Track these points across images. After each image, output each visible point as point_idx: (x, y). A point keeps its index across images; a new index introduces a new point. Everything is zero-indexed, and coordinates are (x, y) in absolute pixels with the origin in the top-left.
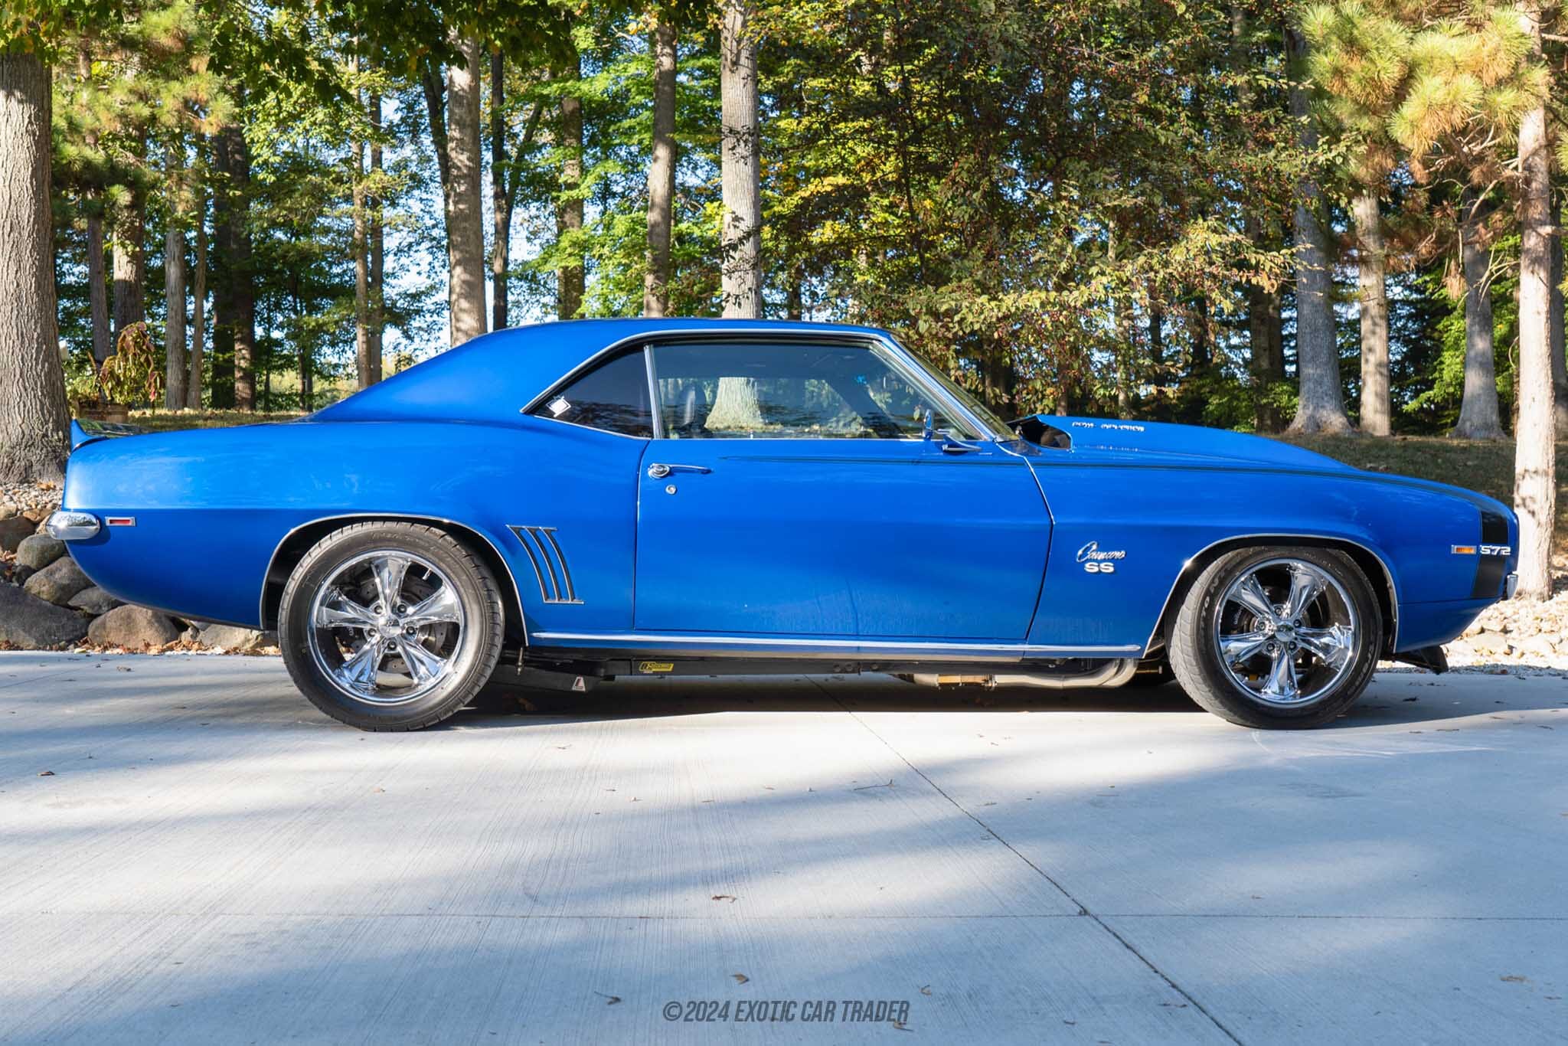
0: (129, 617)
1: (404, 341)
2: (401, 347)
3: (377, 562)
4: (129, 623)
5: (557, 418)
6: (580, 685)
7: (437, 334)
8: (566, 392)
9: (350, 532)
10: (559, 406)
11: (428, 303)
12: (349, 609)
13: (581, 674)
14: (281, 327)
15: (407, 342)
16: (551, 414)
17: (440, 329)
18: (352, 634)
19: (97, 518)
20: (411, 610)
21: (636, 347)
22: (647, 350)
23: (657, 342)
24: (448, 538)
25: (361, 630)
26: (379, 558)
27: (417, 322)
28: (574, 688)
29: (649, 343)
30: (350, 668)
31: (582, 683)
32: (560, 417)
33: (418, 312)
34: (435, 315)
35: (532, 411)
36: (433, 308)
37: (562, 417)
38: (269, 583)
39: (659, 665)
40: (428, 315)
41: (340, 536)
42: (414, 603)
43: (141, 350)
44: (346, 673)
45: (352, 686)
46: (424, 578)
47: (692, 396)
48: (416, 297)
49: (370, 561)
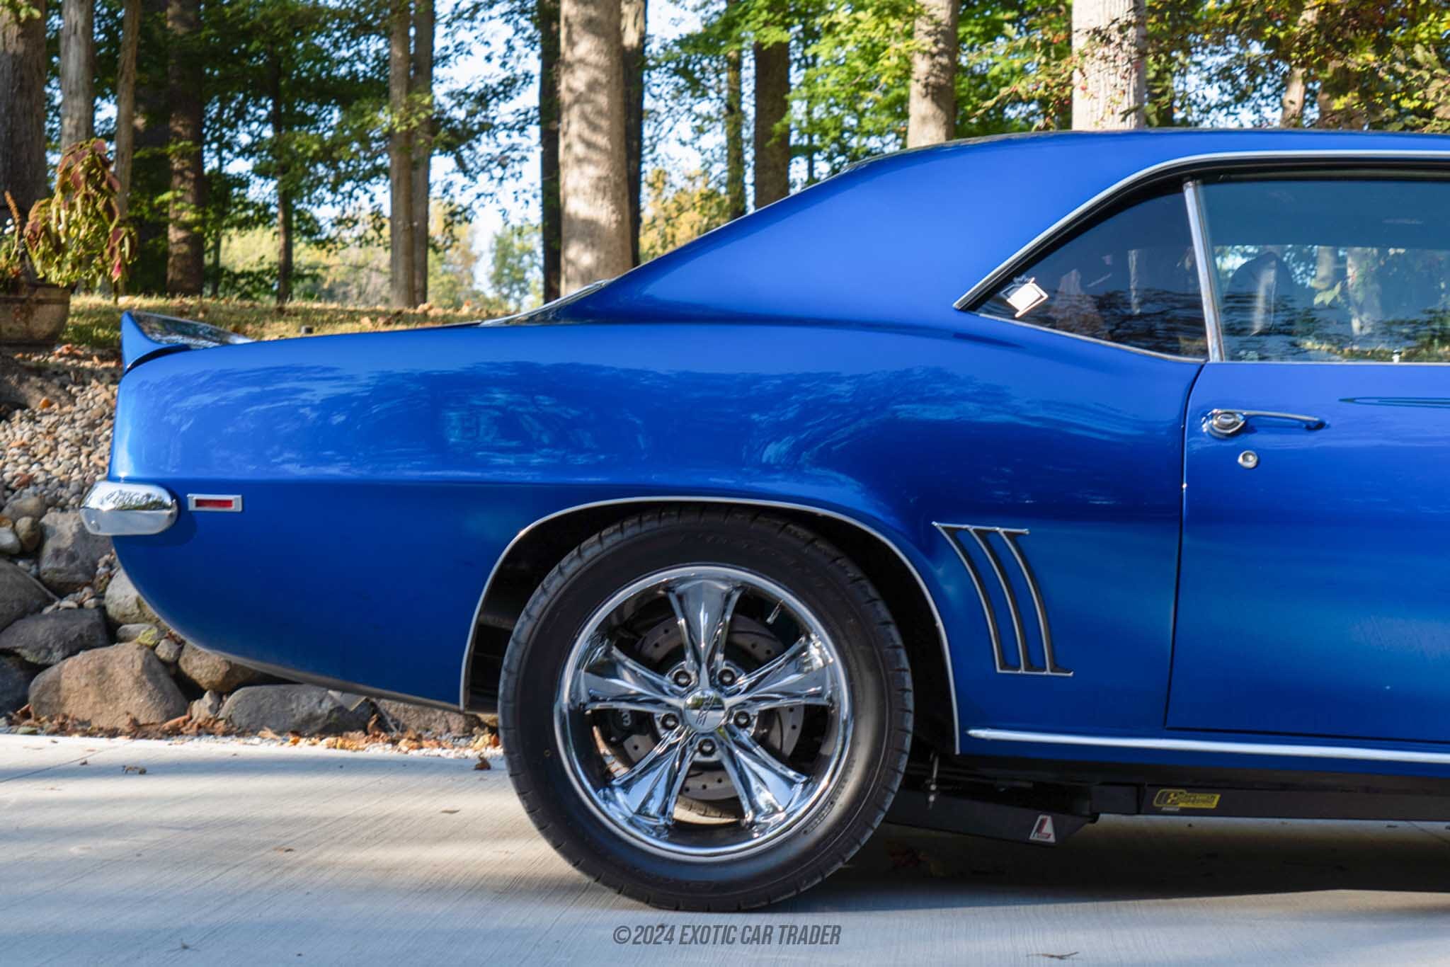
0: (102, 670)
1: (460, 179)
2: (455, 190)
3: (682, 588)
4: (101, 683)
5: (1020, 319)
6: (1046, 830)
7: (517, 167)
8: (1035, 268)
9: (637, 530)
10: (1025, 296)
11: (503, 111)
12: (626, 674)
13: (1047, 811)
14: (247, 151)
15: (466, 181)
16: (1011, 311)
17: (524, 159)
18: (628, 722)
19: (173, 495)
20: (743, 681)
21: (1169, 184)
22: (1190, 193)
23: (1208, 174)
24: (822, 545)
25: (649, 717)
26: (682, 580)
27: (486, 146)
28: (1034, 837)
29: (1193, 177)
30: (626, 786)
31: (1048, 828)
32: (1028, 317)
33: (487, 127)
34: (515, 134)
35: (973, 306)
36: (511, 120)
37: (1032, 316)
38: (481, 627)
39: (1192, 796)
40: (502, 135)
41: (618, 537)
42: (748, 671)
43: (97, 188)
44: (620, 795)
45: (630, 822)
46: (769, 620)
47: (1268, 277)
48: (482, 99)
49: (668, 587)
